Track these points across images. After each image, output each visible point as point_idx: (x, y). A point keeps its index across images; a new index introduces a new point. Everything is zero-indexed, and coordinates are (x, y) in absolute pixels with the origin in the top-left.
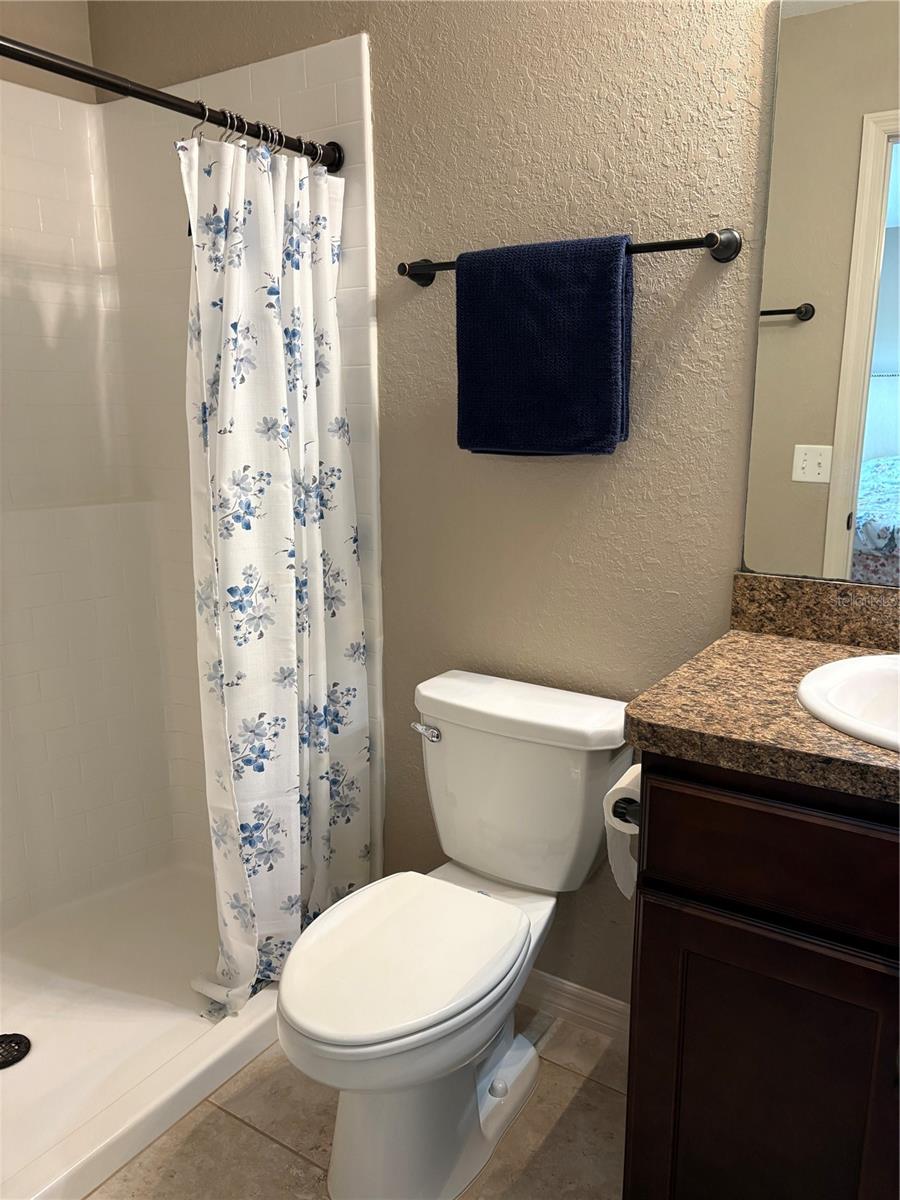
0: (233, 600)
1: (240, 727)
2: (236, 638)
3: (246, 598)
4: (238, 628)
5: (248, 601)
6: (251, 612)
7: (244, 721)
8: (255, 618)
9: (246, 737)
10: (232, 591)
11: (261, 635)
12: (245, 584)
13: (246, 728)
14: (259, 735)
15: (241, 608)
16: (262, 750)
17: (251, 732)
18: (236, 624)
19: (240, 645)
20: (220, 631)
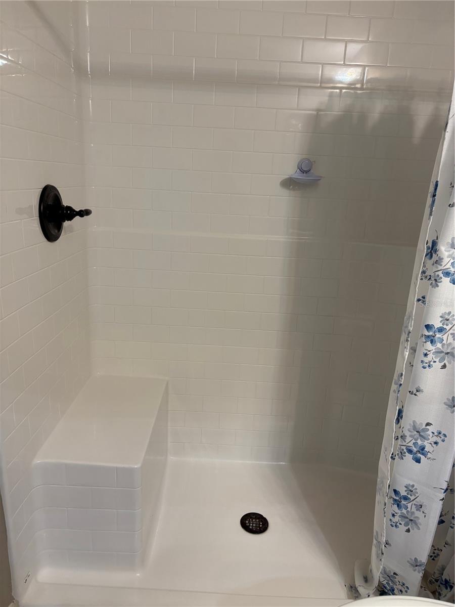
0: (427, 333)
1: (410, 424)
2: (422, 361)
3: (438, 335)
4: (426, 355)
5: (439, 338)
6: (441, 348)
7: (414, 422)
8: (442, 352)
9: (413, 434)
10: (428, 327)
11: (444, 367)
12: (440, 325)
13: (414, 427)
14: (423, 438)
15: (432, 342)
16: (423, 448)
17: (418, 432)
18: (425, 352)
19: (424, 368)
20: (407, 353)
